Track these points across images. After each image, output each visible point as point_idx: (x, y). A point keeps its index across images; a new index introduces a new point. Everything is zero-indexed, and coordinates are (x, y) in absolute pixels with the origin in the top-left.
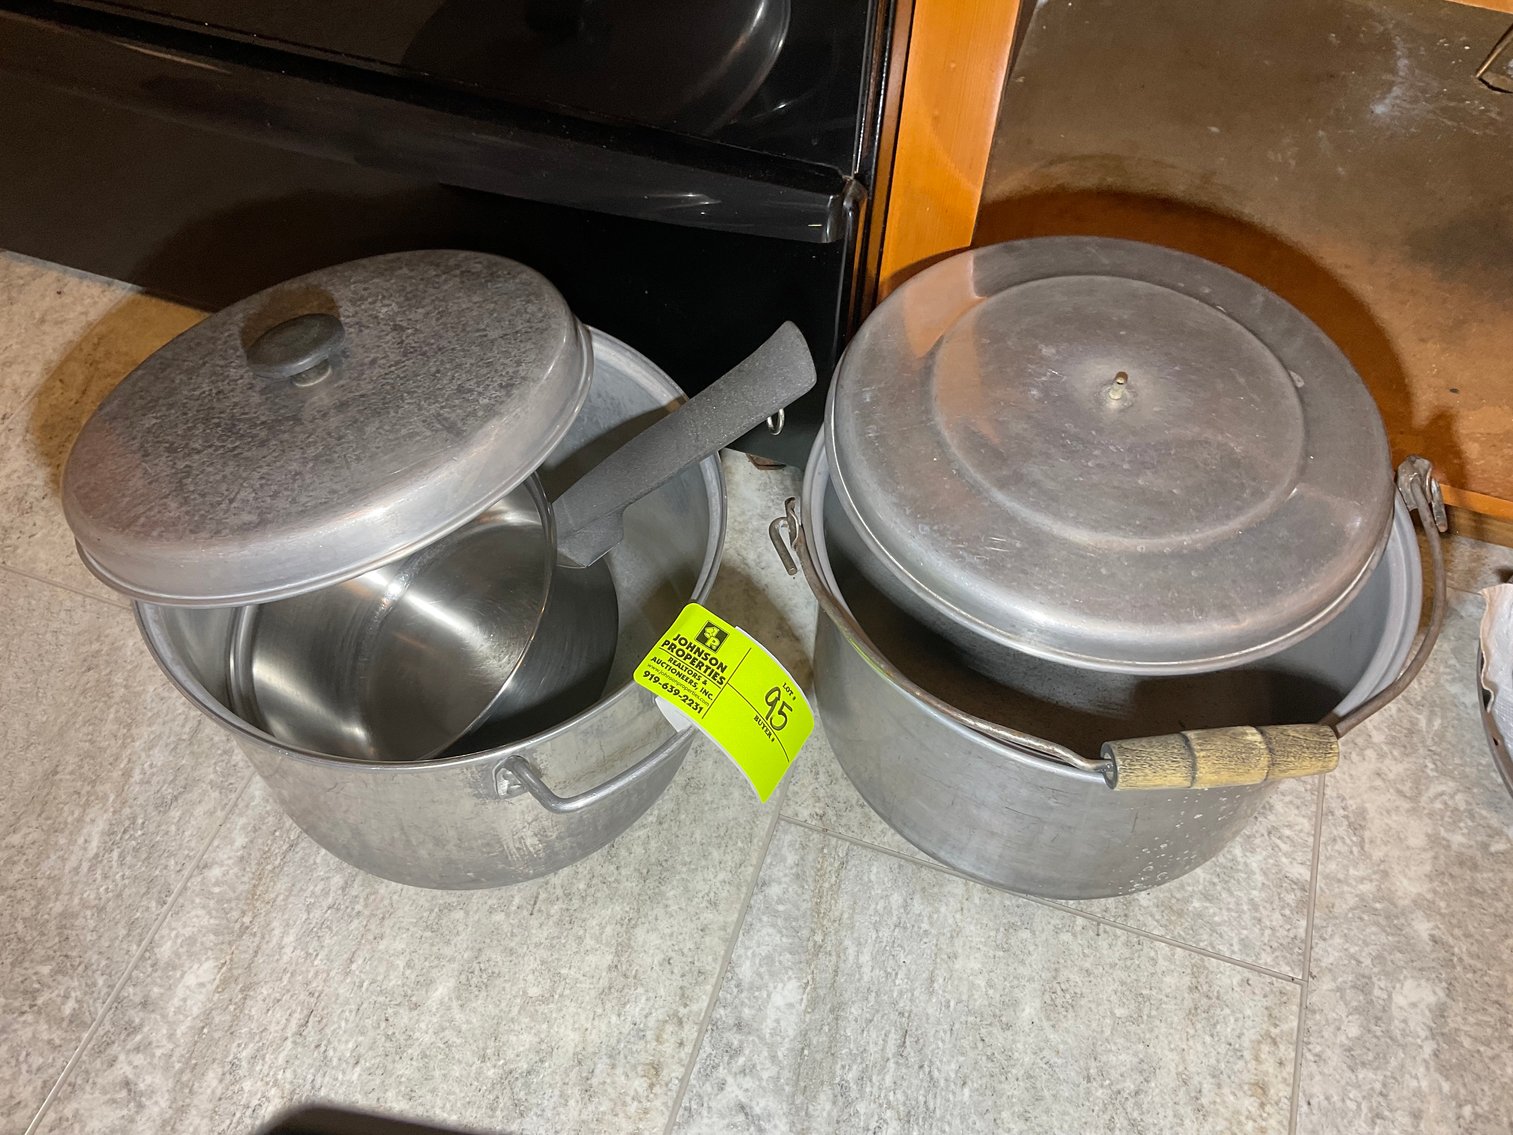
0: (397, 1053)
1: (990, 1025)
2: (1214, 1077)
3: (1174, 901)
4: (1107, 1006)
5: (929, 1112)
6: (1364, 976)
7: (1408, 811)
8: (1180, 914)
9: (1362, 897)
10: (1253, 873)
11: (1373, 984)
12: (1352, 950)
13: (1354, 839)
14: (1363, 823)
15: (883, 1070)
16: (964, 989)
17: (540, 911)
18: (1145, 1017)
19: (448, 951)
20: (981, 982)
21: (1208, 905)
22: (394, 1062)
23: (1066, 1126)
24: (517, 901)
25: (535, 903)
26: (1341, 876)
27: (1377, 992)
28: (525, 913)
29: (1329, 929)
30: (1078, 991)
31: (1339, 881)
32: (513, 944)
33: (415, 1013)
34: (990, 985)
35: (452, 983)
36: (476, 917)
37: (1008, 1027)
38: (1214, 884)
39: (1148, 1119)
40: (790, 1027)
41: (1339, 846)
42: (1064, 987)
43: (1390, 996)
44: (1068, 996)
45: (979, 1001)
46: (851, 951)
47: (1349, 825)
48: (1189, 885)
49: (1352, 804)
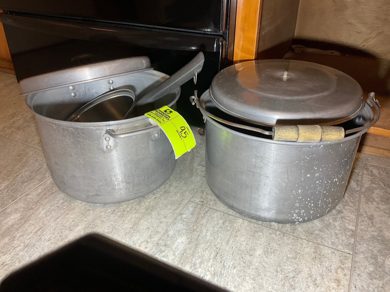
0: (61, 240)
1: (246, 254)
2: (321, 276)
3: (309, 231)
4: (285, 253)
5: (221, 274)
6: (374, 255)
7: (388, 217)
8: (312, 234)
9: (373, 235)
10: (336, 226)
11: (378, 257)
12: (370, 248)
13: (370, 222)
14: (373, 218)
15: (208, 261)
16: (238, 245)
17: (115, 213)
18: (298, 258)
19: (85, 219)
20: (244, 243)
21: (320, 232)
22: (60, 242)
23: (268, 284)
24: (109, 211)
25: (114, 212)
26: (365, 230)
27: (379, 260)
28: (110, 213)
29: (362, 242)
30: (276, 249)
31: (365, 231)
32: (104, 220)
33: (70, 232)
34: (247, 244)
35: (84, 226)
36: (96, 213)
37: (251, 255)
38: (323, 228)
39: (297, 285)
40: (181, 248)
41: (365, 223)
42: (271, 247)
43: (384, 261)
44: (272, 250)
45: (243, 248)
46: (204, 232)
47: (368, 218)
48: (315, 227)
49: (369, 214)
